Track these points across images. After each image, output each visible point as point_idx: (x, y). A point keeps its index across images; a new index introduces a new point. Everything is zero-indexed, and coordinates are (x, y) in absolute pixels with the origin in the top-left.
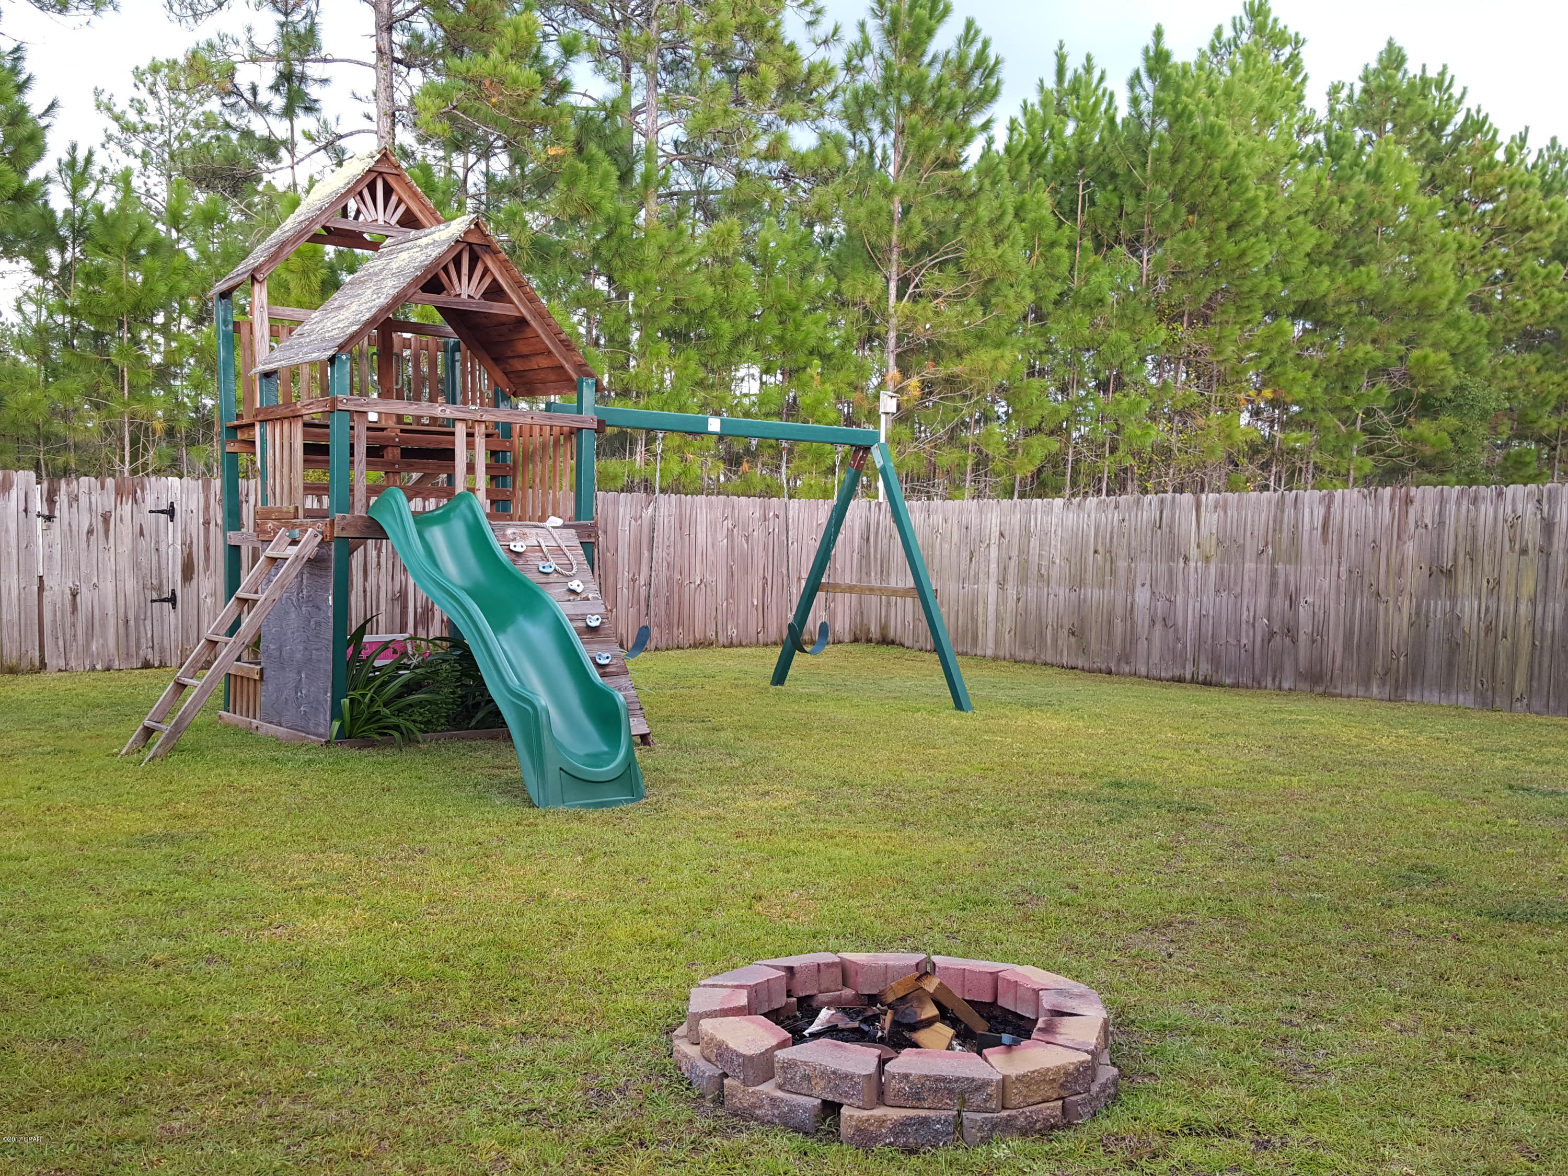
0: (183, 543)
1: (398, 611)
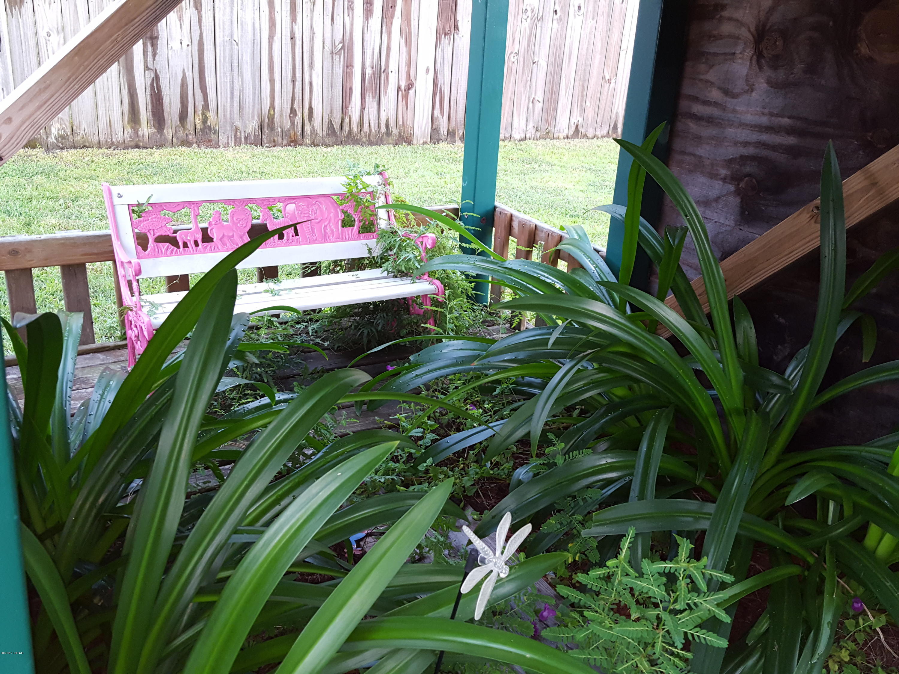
1: (339, 71)
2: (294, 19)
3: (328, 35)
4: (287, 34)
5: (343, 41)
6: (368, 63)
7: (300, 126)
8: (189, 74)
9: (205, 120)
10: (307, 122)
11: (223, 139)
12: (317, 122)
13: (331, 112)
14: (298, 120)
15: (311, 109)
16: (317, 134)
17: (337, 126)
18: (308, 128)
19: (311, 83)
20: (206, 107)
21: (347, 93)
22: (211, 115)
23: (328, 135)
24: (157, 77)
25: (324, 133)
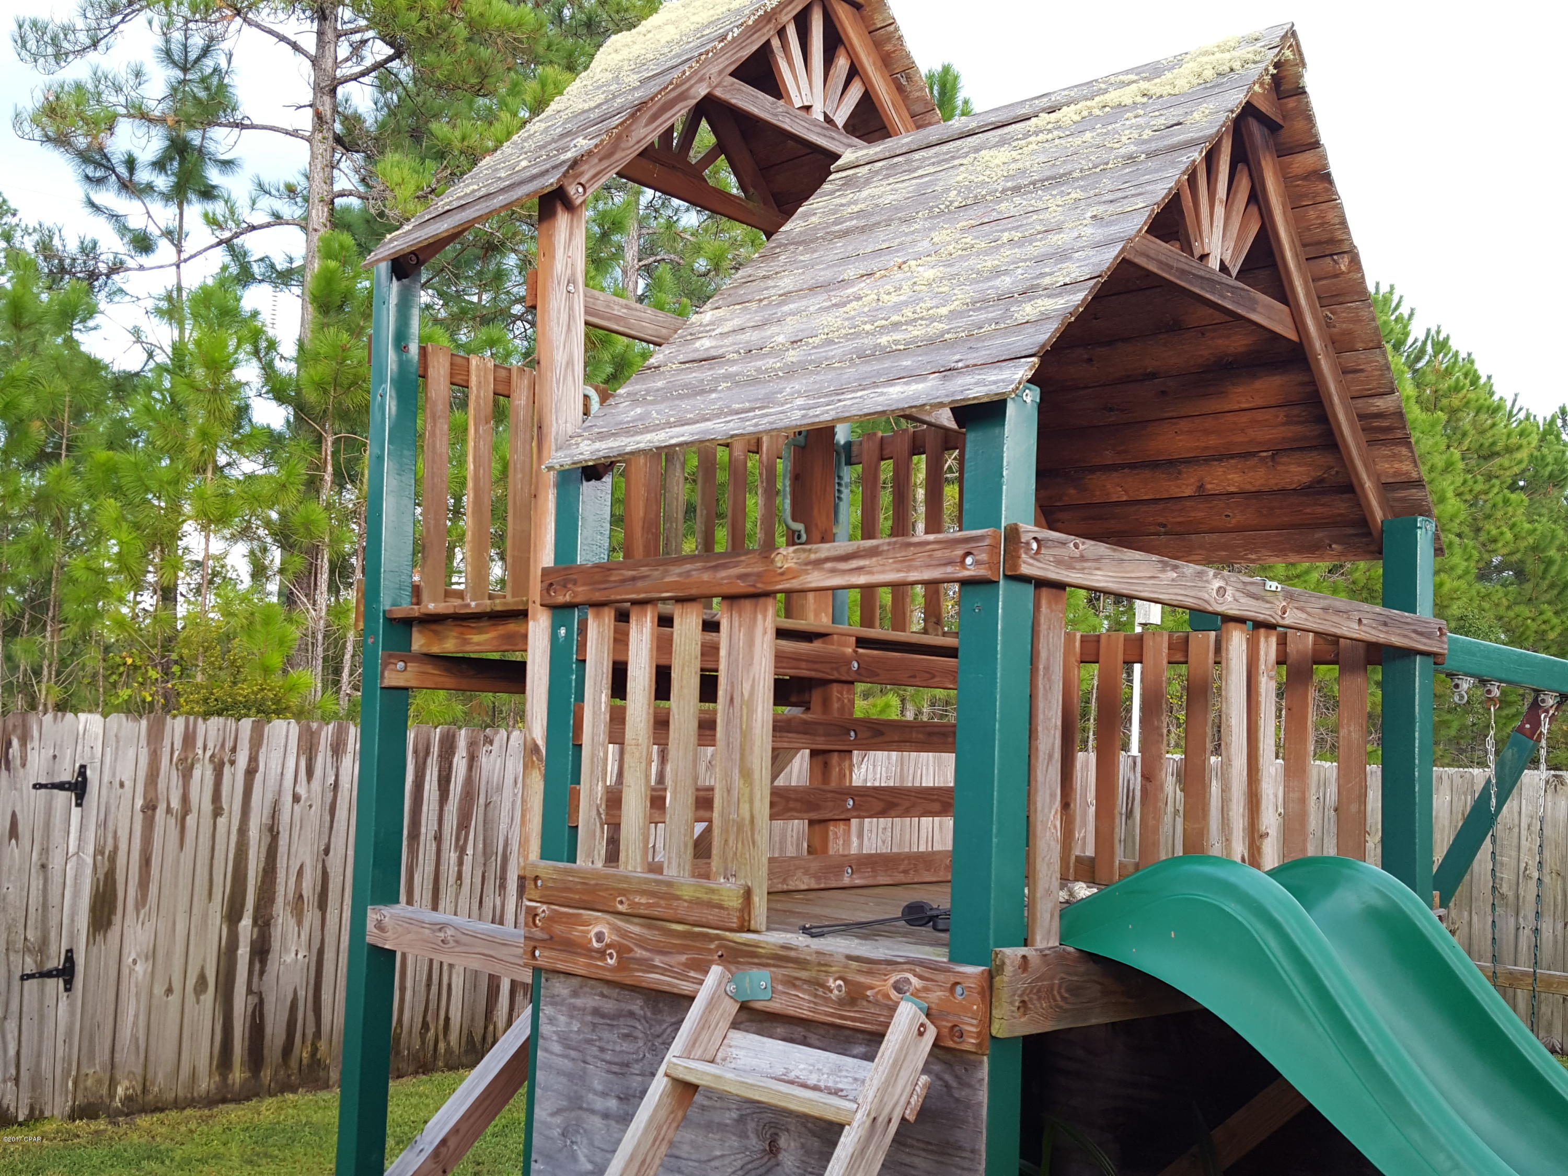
0: (99, 851)
7: (432, 1043)
8: (301, 993)
9: (315, 1050)
10: (441, 1037)
12: (454, 1036)
13: (473, 1020)
14: (431, 1034)
15: (447, 1019)
16: (453, 1052)
17: (478, 1038)
18: (442, 1046)
19: (449, 986)
20: (318, 1034)
22: (323, 1044)
23: (466, 1052)
24: (261, 1002)
25: (462, 1050)
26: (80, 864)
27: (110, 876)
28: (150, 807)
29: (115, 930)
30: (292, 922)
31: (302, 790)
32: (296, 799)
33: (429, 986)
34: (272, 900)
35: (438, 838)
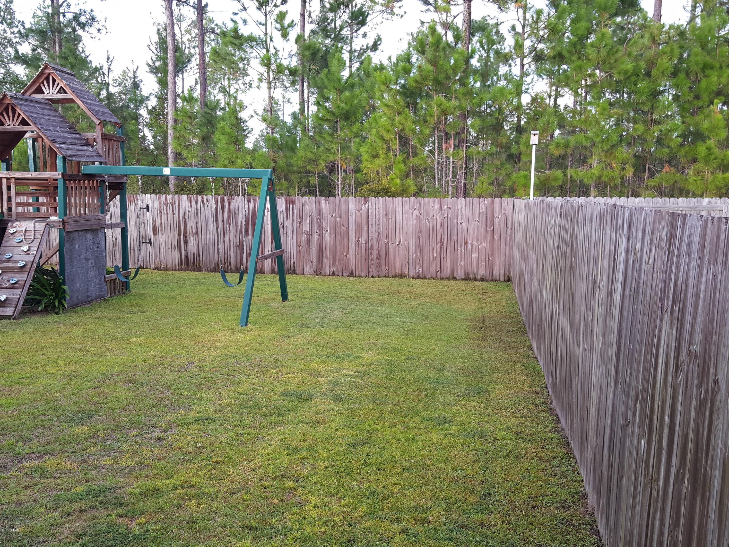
0: (153, 221)
2: (224, 237)
3: (235, 241)
4: (222, 241)
5: (239, 243)
6: (248, 249)
8: (195, 251)
9: (199, 265)
11: (204, 270)
12: (232, 266)
13: (237, 263)
14: (226, 265)
15: (230, 262)
16: (232, 269)
17: (239, 268)
18: (229, 268)
19: (230, 255)
20: (200, 261)
21: (241, 258)
22: (201, 263)
24: (187, 253)
25: (235, 269)
26: (150, 223)
27: (155, 225)
28: (161, 212)
29: (158, 235)
30: (192, 237)
31: (190, 210)
32: (189, 212)
33: (225, 254)
34: (187, 232)
35: (223, 221)
